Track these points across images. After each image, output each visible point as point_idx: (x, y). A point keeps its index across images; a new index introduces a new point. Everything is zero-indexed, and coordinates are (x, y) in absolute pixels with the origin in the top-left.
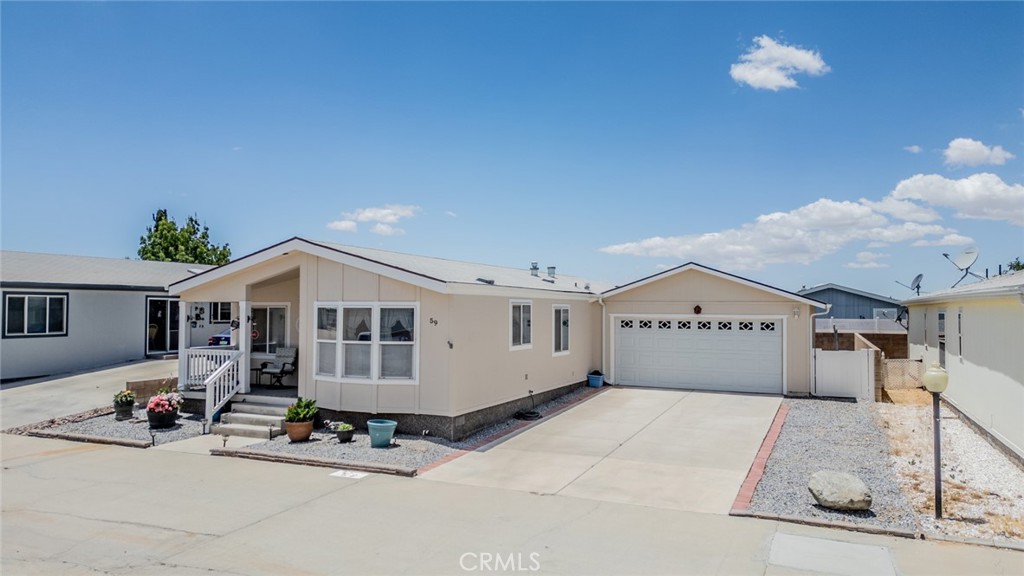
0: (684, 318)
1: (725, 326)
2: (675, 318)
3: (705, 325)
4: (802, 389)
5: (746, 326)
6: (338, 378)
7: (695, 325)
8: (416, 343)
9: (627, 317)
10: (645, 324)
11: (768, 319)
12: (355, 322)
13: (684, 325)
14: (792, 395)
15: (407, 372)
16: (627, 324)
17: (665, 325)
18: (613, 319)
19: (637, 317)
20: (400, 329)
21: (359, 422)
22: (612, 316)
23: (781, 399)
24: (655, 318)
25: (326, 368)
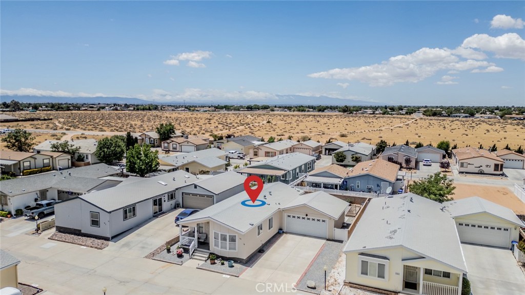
0: (304, 217)
1: (313, 220)
2: (301, 216)
3: (308, 219)
4: (331, 238)
5: (318, 220)
6: (220, 249)
7: (306, 219)
8: (237, 242)
9: (289, 215)
10: (294, 217)
11: (324, 219)
12: (223, 237)
13: (304, 218)
14: (328, 240)
15: (235, 249)
16: (289, 216)
17: (299, 218)
18: (286, 215)
19: (292, 215)
20: (233, 239)
21: (224, 259)
22: (285, 214)
23: (325, 241)
24: (296, 216)
25: (216, 245)
